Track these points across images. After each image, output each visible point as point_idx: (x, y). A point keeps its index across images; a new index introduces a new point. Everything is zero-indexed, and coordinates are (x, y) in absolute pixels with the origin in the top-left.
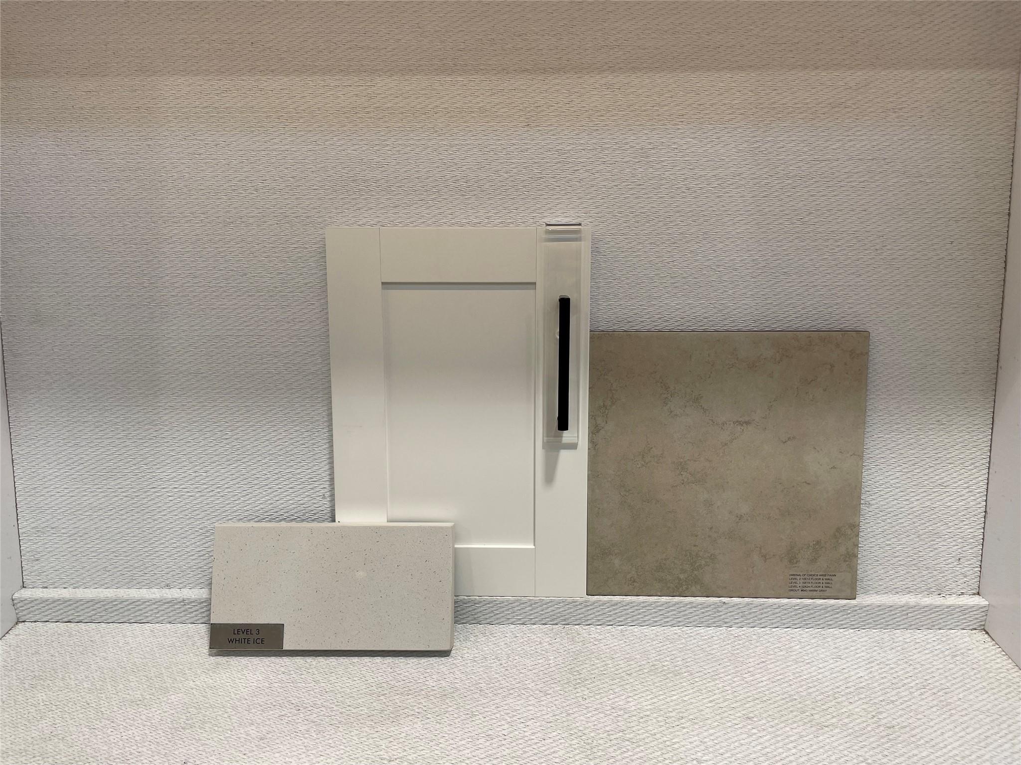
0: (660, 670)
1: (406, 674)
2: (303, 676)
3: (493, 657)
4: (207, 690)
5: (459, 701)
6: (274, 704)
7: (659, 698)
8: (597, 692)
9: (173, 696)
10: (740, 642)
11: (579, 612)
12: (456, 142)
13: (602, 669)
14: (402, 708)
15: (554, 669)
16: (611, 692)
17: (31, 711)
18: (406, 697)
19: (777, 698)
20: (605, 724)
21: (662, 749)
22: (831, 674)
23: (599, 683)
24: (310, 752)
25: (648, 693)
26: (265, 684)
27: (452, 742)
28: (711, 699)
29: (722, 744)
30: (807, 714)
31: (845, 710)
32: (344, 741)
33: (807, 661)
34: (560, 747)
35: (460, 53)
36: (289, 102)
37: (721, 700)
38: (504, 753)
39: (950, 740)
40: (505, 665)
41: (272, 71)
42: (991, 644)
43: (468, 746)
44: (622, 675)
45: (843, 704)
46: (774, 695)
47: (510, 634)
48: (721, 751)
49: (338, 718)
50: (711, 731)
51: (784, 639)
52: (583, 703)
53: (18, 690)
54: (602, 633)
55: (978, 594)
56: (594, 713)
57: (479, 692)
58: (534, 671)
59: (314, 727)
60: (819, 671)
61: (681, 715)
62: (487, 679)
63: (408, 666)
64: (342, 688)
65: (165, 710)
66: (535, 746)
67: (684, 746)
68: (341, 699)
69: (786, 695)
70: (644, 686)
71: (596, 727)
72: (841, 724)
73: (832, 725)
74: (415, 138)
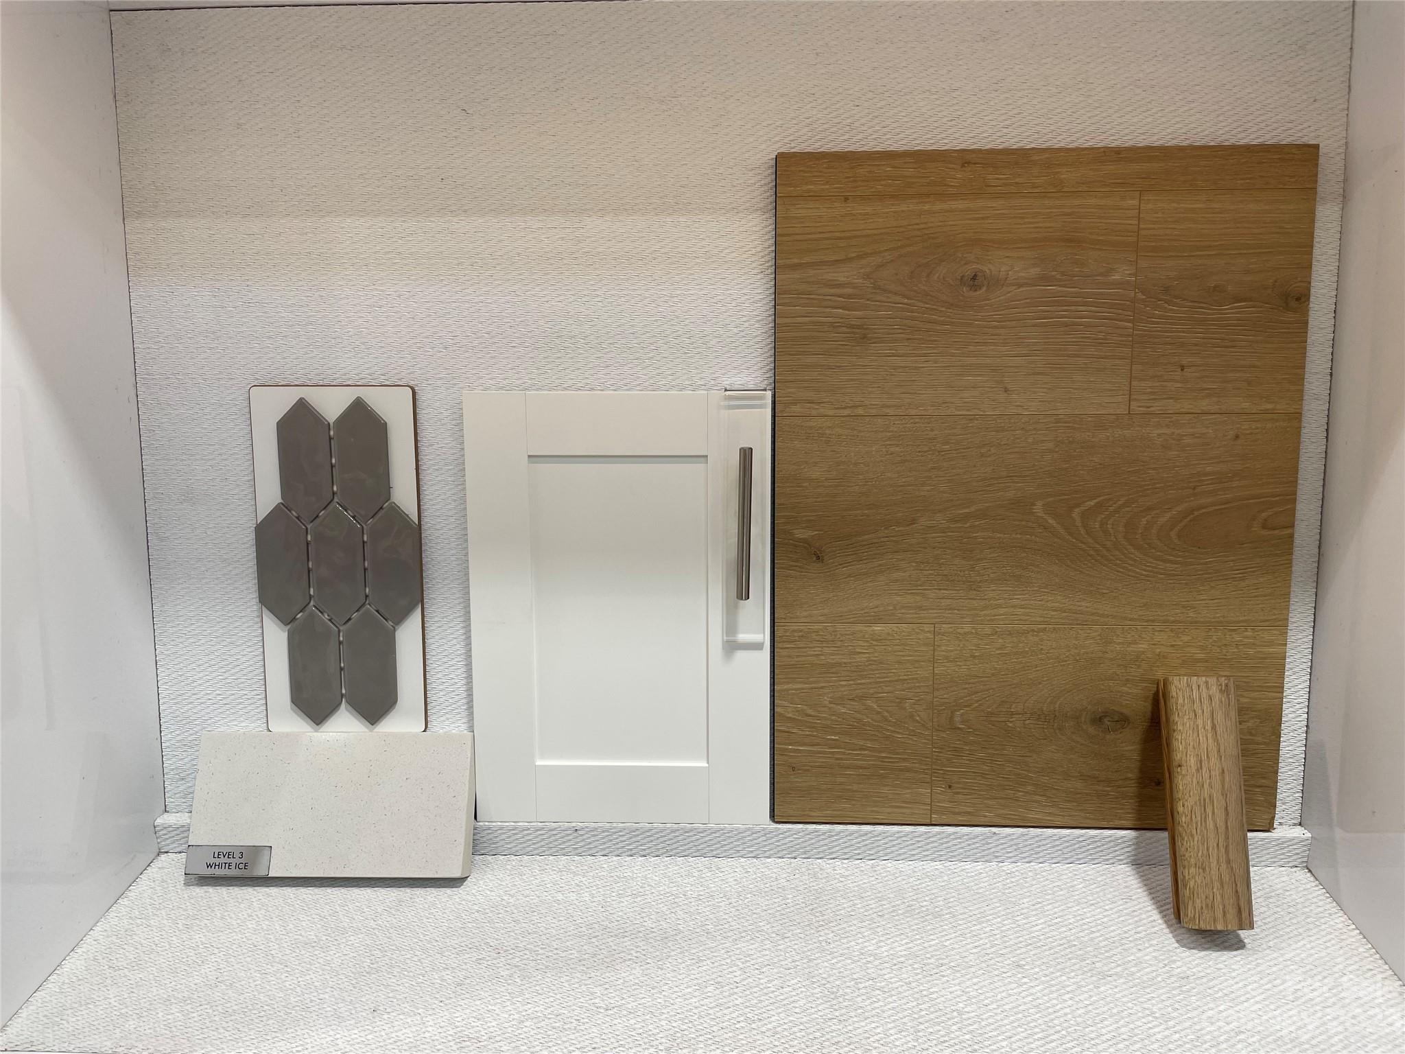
0: (917, 911)
1: (620, 914)
2: (500, 916)
3: (722, 895)
4: (391, 931)
5: (683, 945)
6: (470, 946)
7: (915, 942)
8: (843, 936)
9: (352, 938)
10: (1013, 880)
11: (822, 843)
12: (678, 292)
13: (849, 910)
14: (617, 951)
15: (792, 909)
16: (860, 935)
17: (191, 954)
18: (622, 940)
19: (1053, 944)
20: (852, 971)
21: (918, 999)
22: (1119, 917)
23: (845, 925)
24: (515, 999)
25: (902, 936)
26: (458, 924)
27: (676, 989)
28: (975, 944)
29: (987, 995)
30: (1087, 962)
31: (1132, 958)
32: (553, 987)
33: (1092, 902)
34: (801, 996)
35: (683, 190)
36: (485, 246)
37: (988, 946)
38: (737, 1002)
39: (1254, 993)
40: (735, 904)
41: (465, 211)
42: (1314, 884)
43: (696, 994)
44: (873, 916)
45: (1130, 952)
46: (1050, 940)
47: (741, 869)
48: (986, 1001)
49: (544, 962)
50: (975, 980)
51: (1065, 877)
52: (827, 947)
53: (170, 931)
54: (849, 869)
55: (1300, 824)
56: (839, 958)
57: (706, 934)
58: (769, 911)
59: (518, 972)
60: (1104, 914)
61: (941, 961)
62: (716, 920)
63: (622, 904)
64: (547, 929)
65: (345, 952)
66: (771, 995)
67: (943, 996)
68: (547, 941)
69: (1064, 941)
70: (899, 930)
71: (841, 974)
72: (1127, 974)
73: (1116, 974)
74: (630, 288)
